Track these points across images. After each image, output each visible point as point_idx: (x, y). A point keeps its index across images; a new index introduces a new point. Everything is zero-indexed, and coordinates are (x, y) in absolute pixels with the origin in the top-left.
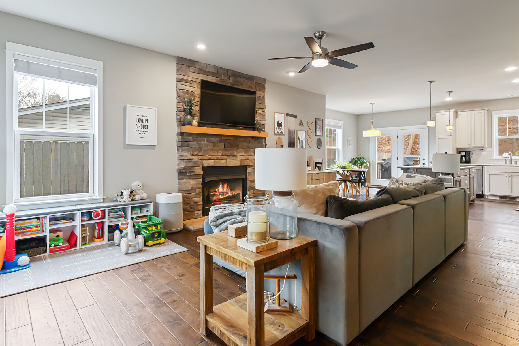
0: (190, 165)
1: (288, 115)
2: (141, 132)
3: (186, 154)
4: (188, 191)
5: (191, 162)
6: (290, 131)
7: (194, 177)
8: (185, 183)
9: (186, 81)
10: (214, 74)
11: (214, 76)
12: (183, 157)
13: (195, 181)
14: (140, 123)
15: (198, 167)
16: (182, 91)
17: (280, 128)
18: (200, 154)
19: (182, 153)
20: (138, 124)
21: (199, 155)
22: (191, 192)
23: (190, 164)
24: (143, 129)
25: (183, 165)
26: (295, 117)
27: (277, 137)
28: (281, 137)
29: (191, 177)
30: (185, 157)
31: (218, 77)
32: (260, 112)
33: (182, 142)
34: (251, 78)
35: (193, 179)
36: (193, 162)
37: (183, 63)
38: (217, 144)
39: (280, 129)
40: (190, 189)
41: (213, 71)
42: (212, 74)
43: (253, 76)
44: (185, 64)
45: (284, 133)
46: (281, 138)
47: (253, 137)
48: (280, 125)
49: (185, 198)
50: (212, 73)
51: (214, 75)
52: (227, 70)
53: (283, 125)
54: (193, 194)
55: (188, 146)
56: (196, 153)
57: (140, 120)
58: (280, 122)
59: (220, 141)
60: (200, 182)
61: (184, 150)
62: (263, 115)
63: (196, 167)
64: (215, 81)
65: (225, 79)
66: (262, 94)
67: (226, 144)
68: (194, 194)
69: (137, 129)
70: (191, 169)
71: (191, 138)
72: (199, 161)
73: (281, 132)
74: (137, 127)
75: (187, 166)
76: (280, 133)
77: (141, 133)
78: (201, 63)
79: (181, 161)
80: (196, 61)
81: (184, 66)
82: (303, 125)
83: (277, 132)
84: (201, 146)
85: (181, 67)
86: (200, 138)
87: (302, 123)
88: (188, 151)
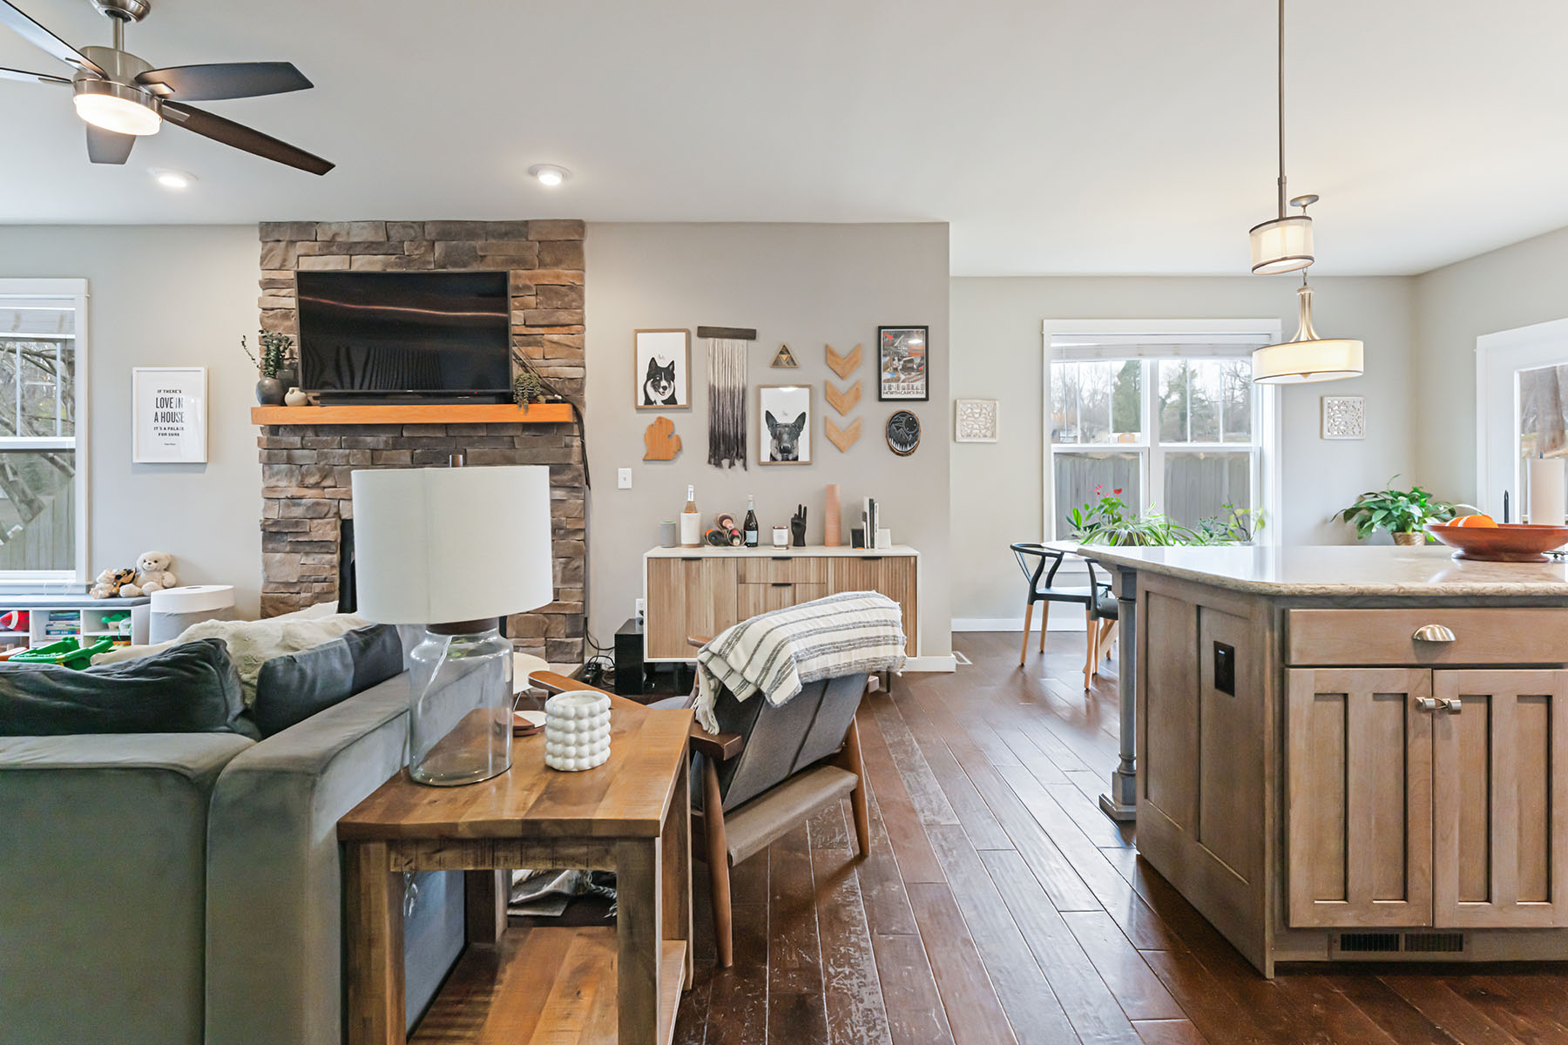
0: (296, 515)
1: (704, 332)
2: (167, 432)
3: (283, 483)
4: (288, 584)
5: (299, 505)
6: (713, 393)
7: (308, 548)
8: (282, 562)
9: (283, 284)
10: (375, 246)
11: (375, 252)
12: (275, 491)
13: (314, 560)
14: (165, 410)
15: (320, 521)
16: (271, 313)
17: (664, 383)
18: (325, 483)
19: (273, 482)
20: (160, 411)
21: (325, 488)
22: (297, 589)
23: (297, 512)
24: (171, 424)
25: (274, 514)
26: (750, 335)
27: (651, 417)
28: (667, 415)
29: (297, 547)
30: (281, 491)
31: (390, 252)
32: (555, 338)
33: (268, 453)
34: (516, 230)
35: (307, 554)
36: (305, 505)
37: (277, 237)
38: (385, 452)
39: (665, 388)
40: (295, 581)
41: (371, 239)
42: (370, 248)
43: (527, 222)
44: (281, 239)
45: (681, 399)
46: (669, 423)
47: (527, 426)
48: (659, 374)
49: (281, 603)
50: (366, 245)
51: (374, 249)
52: (423, 224)
53: (680, 372)
54: (303, 595)
55: (290, 461)
56: (312, 480)
57: (165, 402)
58: (662, 364)
59: (396, 446)
60: (330, 562)
61: (277, 473)
62: (568, 346)
63: (315, 521)
64: (377, 268)
65: (416, 252)
66: (566, 275)
67: (417, 451)
68: (309, 594)
69: (156, 424)
70: (297, 524)
71: (296, 440)
72: (325, 504)
73: (672, 400)
74: (156, 420)
75: (286, 516)
76: (663, 401)
77: (166, 434)
78: (329, 224)
79: (270, 502)
80: (317, 223)
81: (281, 243)
82: (792, 362)
83: (648, 401)
84: (331, 462)
85: (271, 250)
86: (325, 438)
87: (784, 357)
88: (290, 474)
